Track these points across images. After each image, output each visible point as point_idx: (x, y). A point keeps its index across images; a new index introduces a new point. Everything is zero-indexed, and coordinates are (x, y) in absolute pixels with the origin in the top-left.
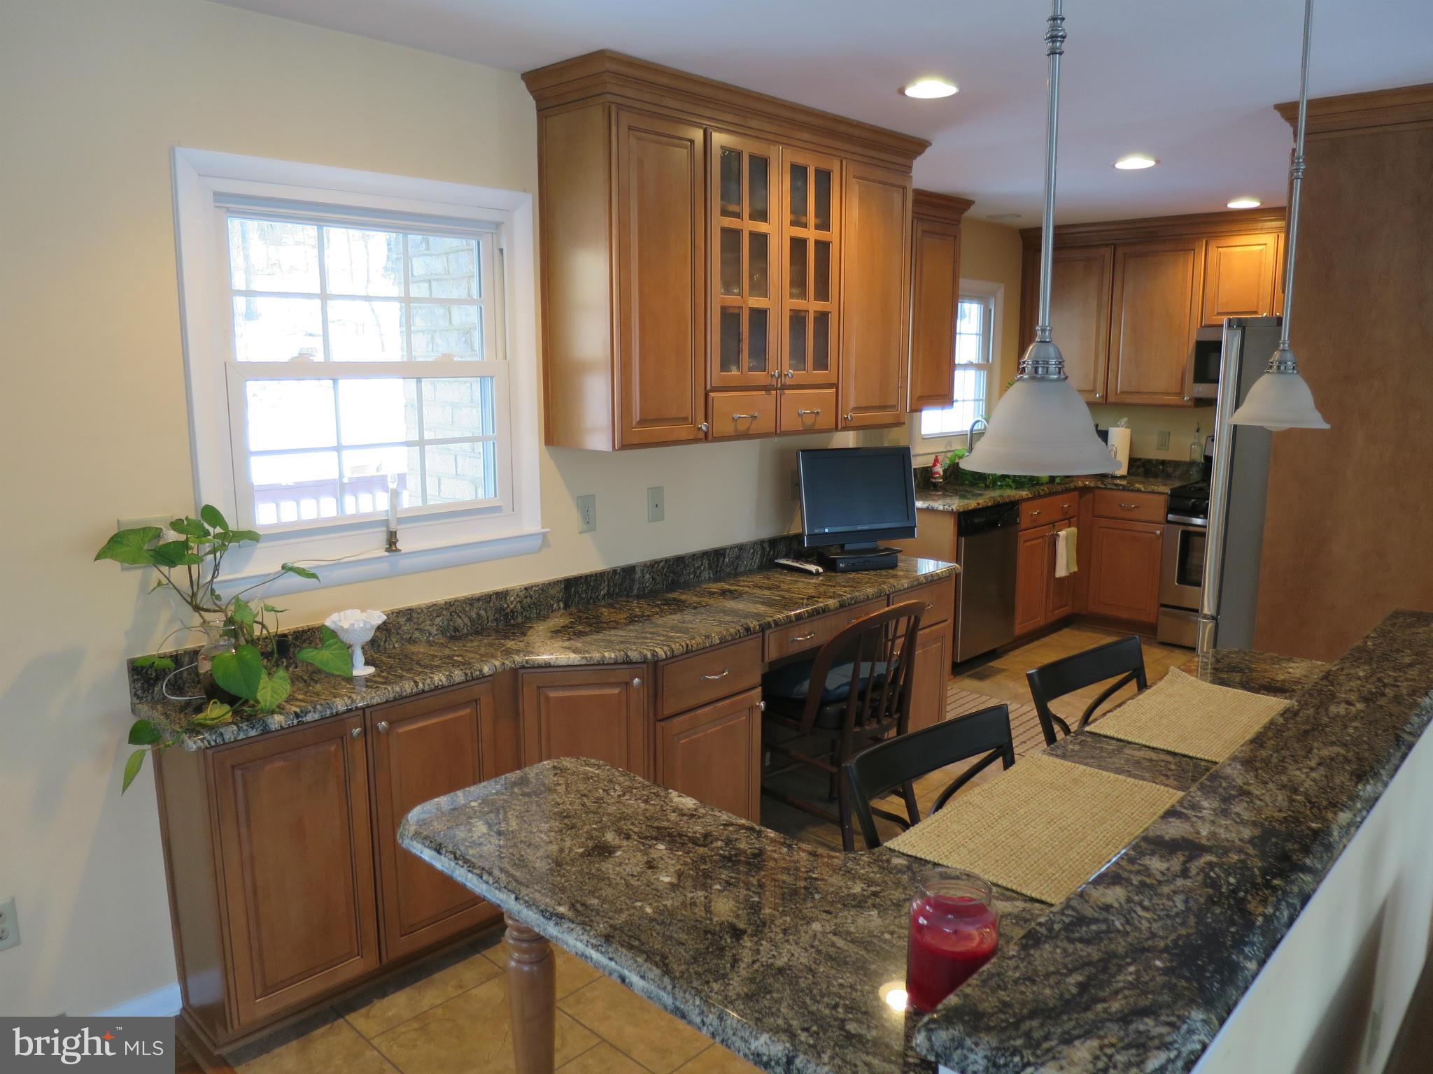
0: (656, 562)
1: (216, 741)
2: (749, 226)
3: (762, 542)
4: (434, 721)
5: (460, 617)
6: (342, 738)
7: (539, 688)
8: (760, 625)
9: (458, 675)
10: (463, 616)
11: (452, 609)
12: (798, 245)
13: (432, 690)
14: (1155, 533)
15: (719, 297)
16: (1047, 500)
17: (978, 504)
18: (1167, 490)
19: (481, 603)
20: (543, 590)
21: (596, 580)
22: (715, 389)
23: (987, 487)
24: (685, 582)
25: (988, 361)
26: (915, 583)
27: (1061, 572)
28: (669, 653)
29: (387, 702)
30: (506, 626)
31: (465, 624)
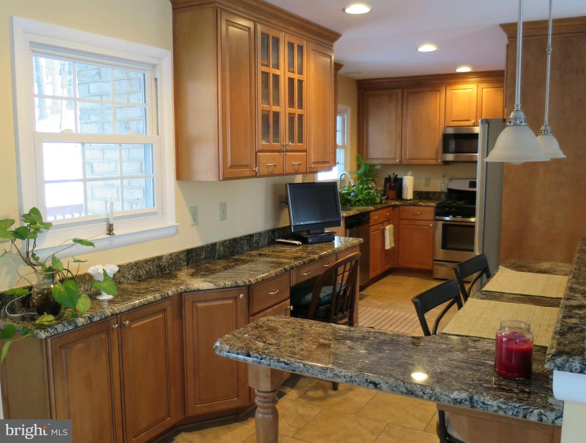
0: (225, 241)
1: (54, 332)
2: (272, 71)
3: (269, 231)
4: (148, 320)
5: (141, 270)
6: (108, 330)
7: (193, 302)
8: (290, 267)
9: (158, 296)
10: (143, 269)
11: (138, 266)
12: (291, 81)
13: (148, 304)
14: (429, 226)
15: (262, 106)
16: (380, 211)
17: (354, 213)
18: (434, 204)
19: (150, 262)
20: (177, 256)
21: (200, 250)
22: (260, 151)
23: (352, 206)
24: (237, 251)
25: (344, 144)
26: (347, 247)
27: (388, 247)
28: (256, 281)
29: (129, 310)
30: (162, 274)
31: (144, 274)
